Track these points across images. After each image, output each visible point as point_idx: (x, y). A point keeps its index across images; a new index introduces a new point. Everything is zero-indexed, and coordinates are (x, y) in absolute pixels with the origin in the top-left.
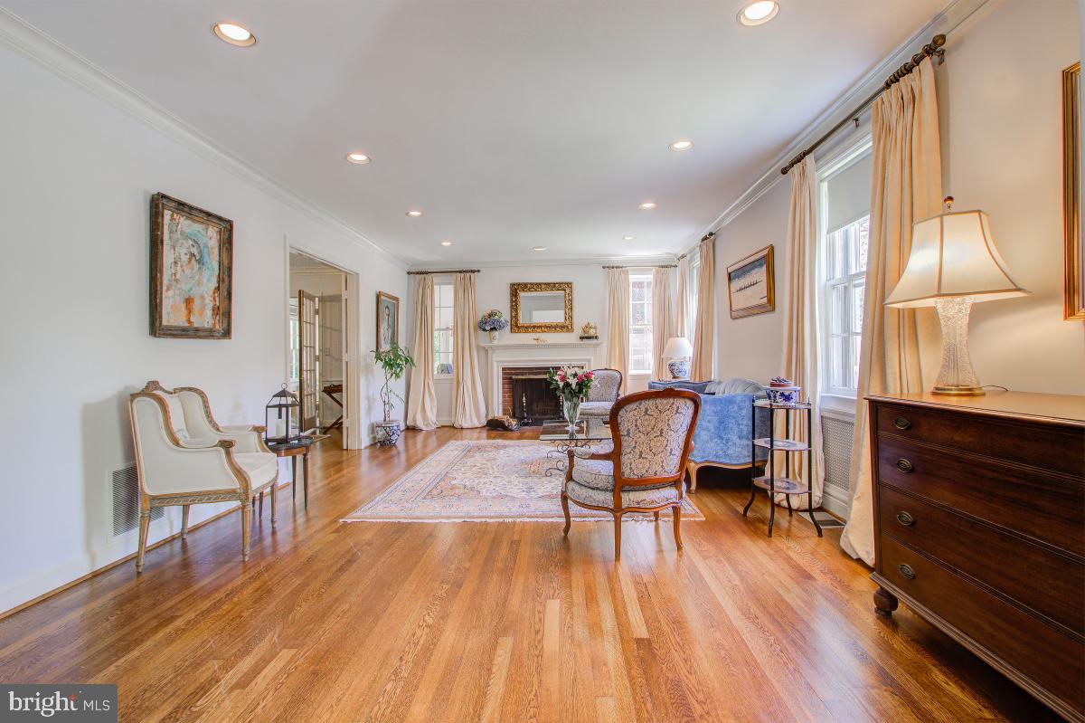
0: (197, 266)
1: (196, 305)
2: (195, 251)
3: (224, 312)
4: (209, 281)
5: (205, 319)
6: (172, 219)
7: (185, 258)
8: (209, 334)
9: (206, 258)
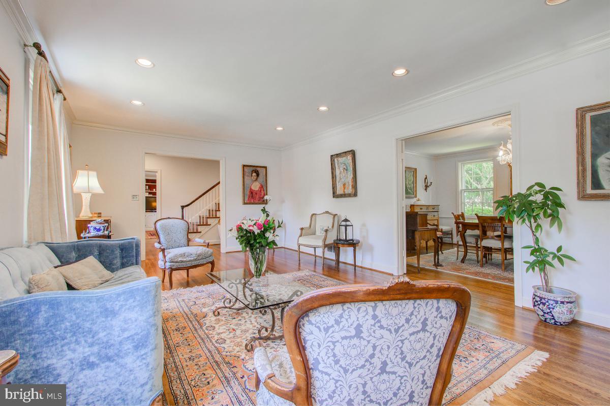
0: (346, 172)
1: (346, 186)
2: (345, 167)
3: (355, 186)
4: (350, 175)
5: (349, 190)
6: (337, 160)
7: (342, 171)
8: (349, 195)
9: (349, 168)
